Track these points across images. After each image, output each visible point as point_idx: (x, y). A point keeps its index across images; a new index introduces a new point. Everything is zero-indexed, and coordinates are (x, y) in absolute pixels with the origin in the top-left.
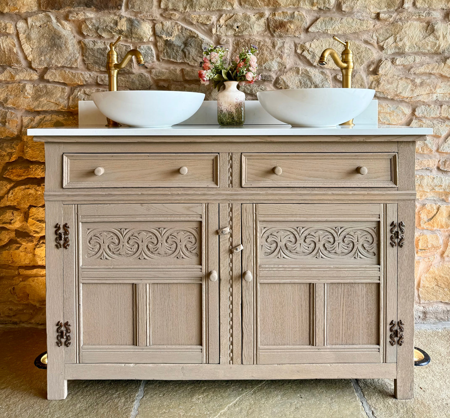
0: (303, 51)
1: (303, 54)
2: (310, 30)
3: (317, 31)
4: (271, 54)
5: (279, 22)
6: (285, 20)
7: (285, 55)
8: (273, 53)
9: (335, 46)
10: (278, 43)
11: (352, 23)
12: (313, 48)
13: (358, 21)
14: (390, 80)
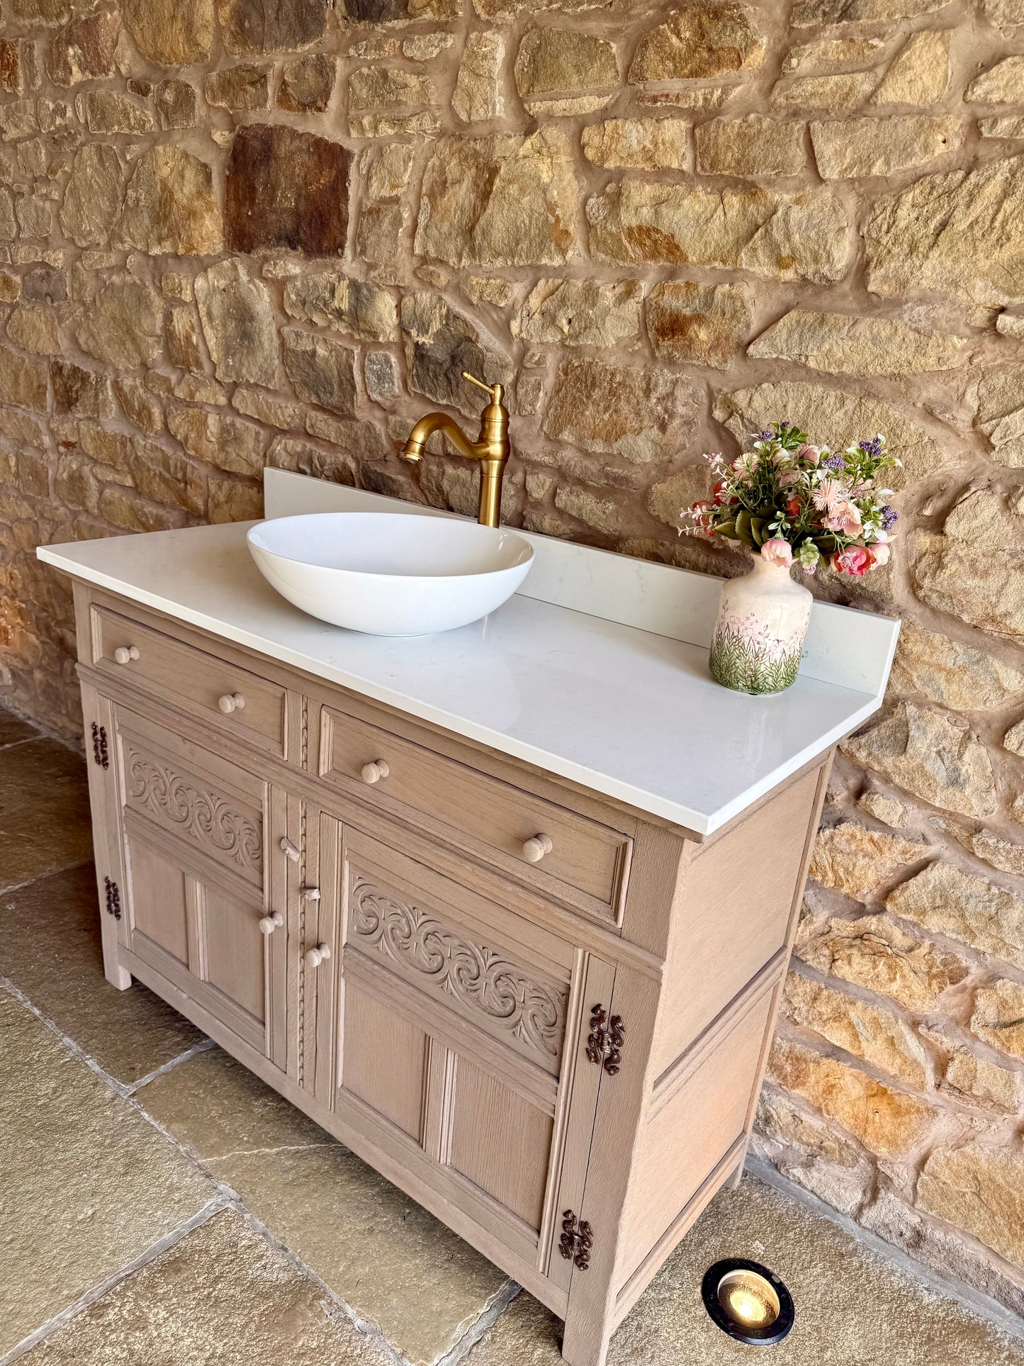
0: (731, 415)
1: (726, 425)
2: (751, 349)
3: (775, 356)
4: (638, 414)
5: (671, 315)
6: (687, 312)
7: (676, 422)
8: (643, 413)
9: (824, 412)
10: (661, 382)
11: (889, 339)
12: (758, 410)
13: (912, 335)
14: (982, 564)
